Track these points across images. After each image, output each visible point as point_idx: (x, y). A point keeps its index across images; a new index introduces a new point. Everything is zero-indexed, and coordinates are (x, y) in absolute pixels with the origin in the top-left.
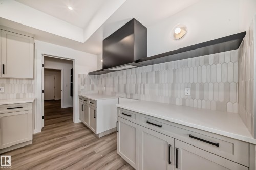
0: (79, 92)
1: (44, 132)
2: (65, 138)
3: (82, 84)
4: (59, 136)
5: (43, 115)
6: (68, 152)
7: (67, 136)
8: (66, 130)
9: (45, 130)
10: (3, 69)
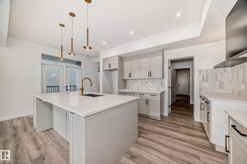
0: (200, 90)
1: (169, 117)
2: (179, 128)
3: (203, 80)
4: (176, 124)
5: (170, 105)
6: (176, 138)
7: (181, 128)
8: (183, 122)
9: (171, 116)
10: (150, 74)
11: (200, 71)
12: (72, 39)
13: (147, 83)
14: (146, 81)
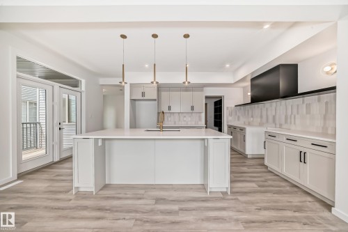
3: (229, 115)
10: (192, 108)
11: (227, 108)
12: (155, 65)
13: (185, 117)
14: (185, 115)
